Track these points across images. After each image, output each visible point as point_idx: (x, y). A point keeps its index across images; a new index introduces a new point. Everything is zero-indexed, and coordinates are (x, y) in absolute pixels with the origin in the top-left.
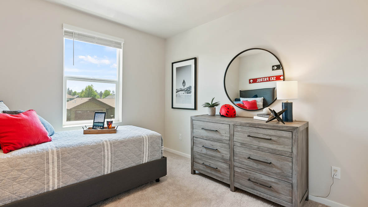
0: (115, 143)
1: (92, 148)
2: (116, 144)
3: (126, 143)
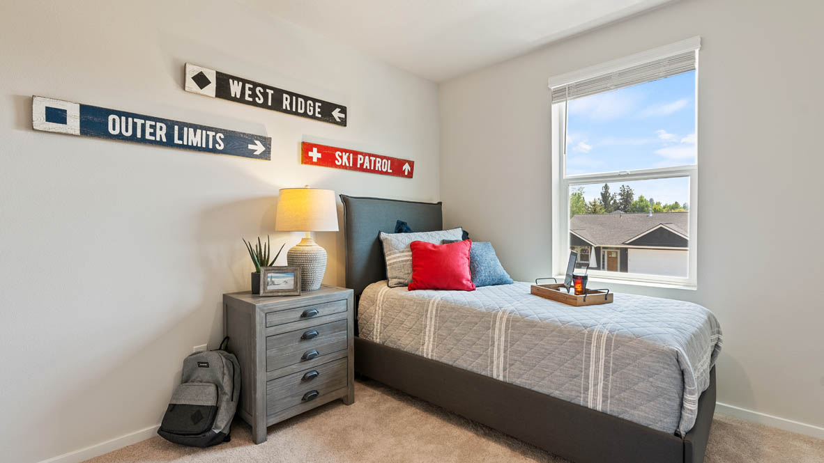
0: (518, 321)
1: (477, 317)
2: (518, 324)
3: (539, 329)
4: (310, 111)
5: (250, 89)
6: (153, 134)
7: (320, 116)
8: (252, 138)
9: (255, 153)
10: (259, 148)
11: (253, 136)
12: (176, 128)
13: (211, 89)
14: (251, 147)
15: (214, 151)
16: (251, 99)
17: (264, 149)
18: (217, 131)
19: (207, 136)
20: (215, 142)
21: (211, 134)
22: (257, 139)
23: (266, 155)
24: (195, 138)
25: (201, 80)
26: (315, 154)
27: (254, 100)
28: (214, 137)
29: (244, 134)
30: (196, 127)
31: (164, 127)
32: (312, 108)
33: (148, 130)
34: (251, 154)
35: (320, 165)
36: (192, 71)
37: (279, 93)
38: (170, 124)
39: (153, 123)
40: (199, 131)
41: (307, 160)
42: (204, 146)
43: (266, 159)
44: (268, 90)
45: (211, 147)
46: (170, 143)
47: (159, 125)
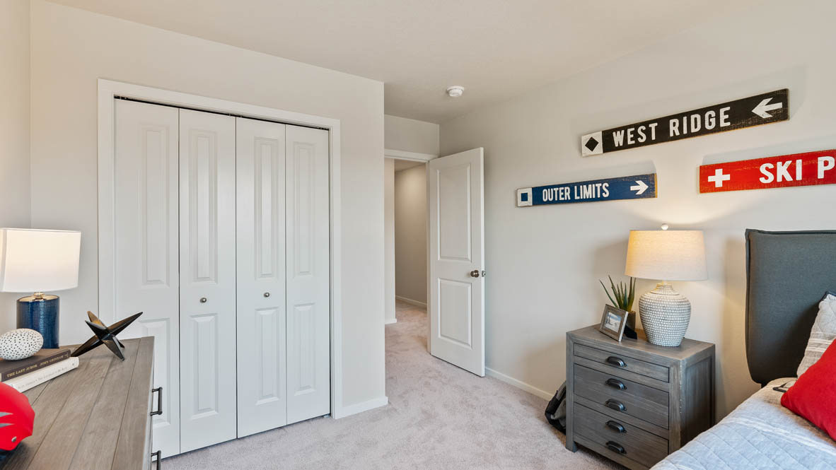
4: (710, 124)
5: (631, 133)
6: (563, 196)
7: (729, 124)
8: (632, 180)
9: (637, 194)
10: (641, 187)
11: (634, 177)
12: (576, 187)
13: (599, 148)
14: (633, 188)
15: (602, 199)
16: (633, 142)
17: (647, 187)
18: (602, 181)
19: (596, 188)
20: (602, 191)
21: (599, 185)
22: (638, 180)
23: (650, 193)
24: (587, 192)
25: (592, 144)
26: (719, 178)
27: (637, 141)
28: (601, 187)
29: (625, 177)
30: (587, 183)
31: (568, 188)
32: (713, 121)
33: (561, 194)
34: (633, 195)
35: (727, 190)
36: (585, 139)
37: (663, 123)
38: (571, 186)
39: (563, 188)
40: (590, 186)
41: (706, 187)
42: (594, 197)
43: (650, 197)
44: (650, 126)
45: (599, 196)
46: (572, 201)
47: (566, 188)
